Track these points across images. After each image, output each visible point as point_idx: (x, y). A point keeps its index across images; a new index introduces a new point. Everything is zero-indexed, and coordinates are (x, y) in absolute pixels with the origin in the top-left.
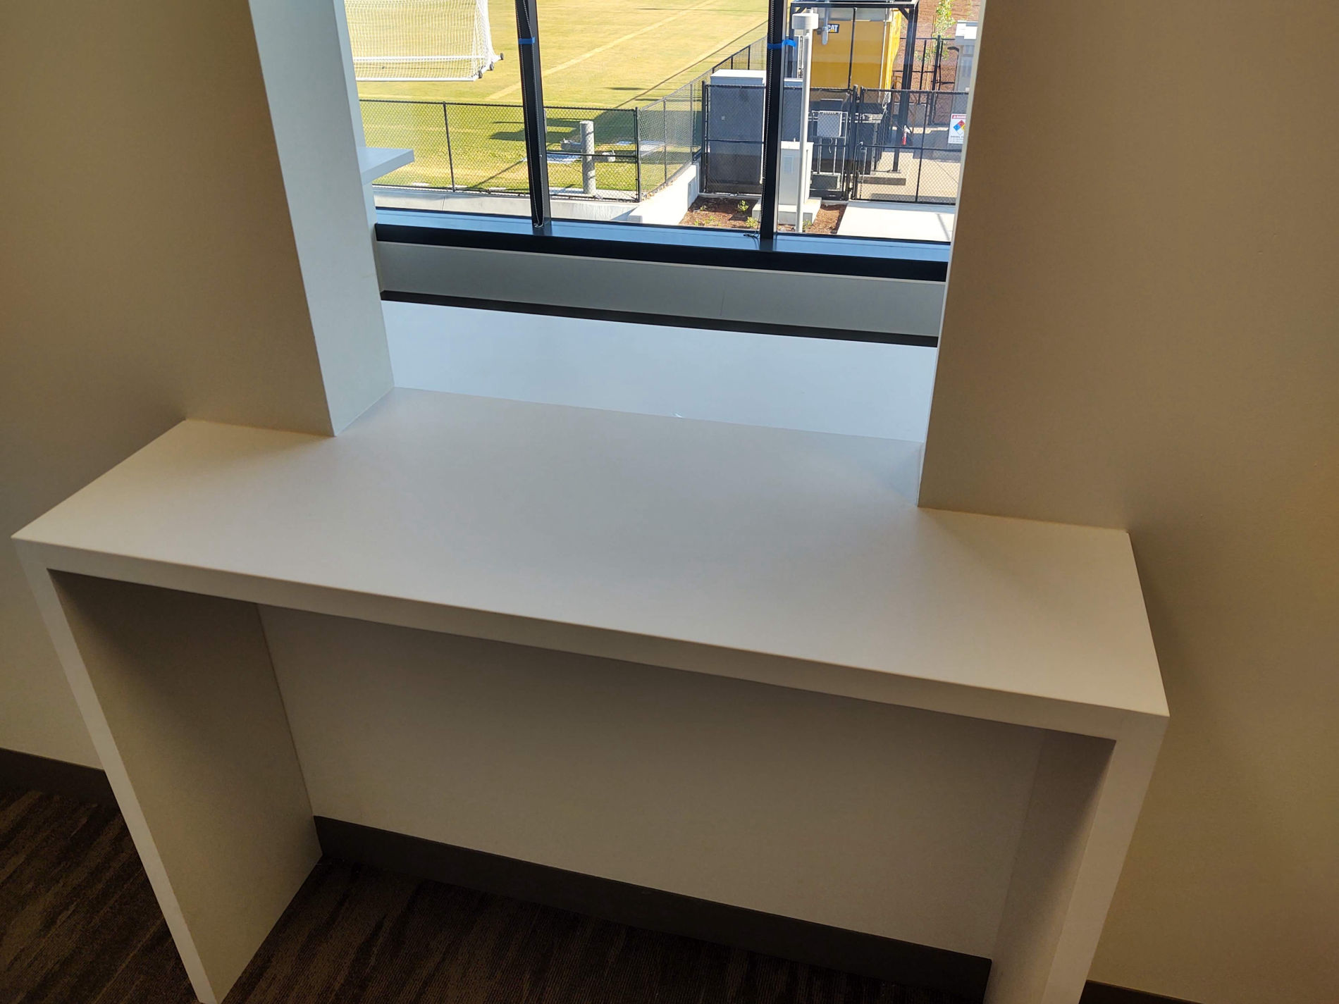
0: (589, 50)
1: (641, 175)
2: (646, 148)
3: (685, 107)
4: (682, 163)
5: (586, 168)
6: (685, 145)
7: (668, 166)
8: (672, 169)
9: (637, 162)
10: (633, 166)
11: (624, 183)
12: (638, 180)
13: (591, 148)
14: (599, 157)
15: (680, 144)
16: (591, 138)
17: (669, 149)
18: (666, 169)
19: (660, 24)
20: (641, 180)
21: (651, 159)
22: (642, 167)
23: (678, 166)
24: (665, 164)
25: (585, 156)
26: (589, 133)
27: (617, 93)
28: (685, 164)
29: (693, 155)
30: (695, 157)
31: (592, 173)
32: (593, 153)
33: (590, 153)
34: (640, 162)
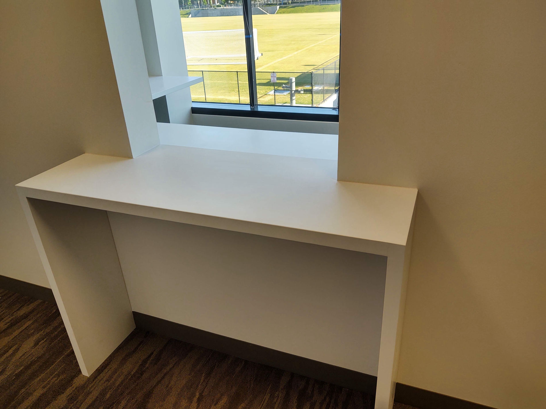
0: (296, 51)
1: (313, 98)
2: (315, 88)
3: (333, 72)
4: (331, 93)
5: (292, 95)
6: (332, 86)
7: (325, 95)
8: (326, 96)
9: (312, 93)
10: (310, 95)
11: (307, 102)
12: (312, 100)
13: (294, 88)
14: (297, 91)
15: (330, 86)
16: (294, 85)
17: (326, 88)
18: (324, 96)
19: (325, 40)
20: (313, 100)
21: (318, 92)
22: (314, 95)
23: (329, 95)
24: (324, 94)
25: (291, 91)
26: (293, 82)
27: (307, 67)
28: (332, 94)
29: (335, 91)
30: (336, 91)
31: (294, 98)
32: (295, 90)
33: (293, 90)
34: (313, 93)
